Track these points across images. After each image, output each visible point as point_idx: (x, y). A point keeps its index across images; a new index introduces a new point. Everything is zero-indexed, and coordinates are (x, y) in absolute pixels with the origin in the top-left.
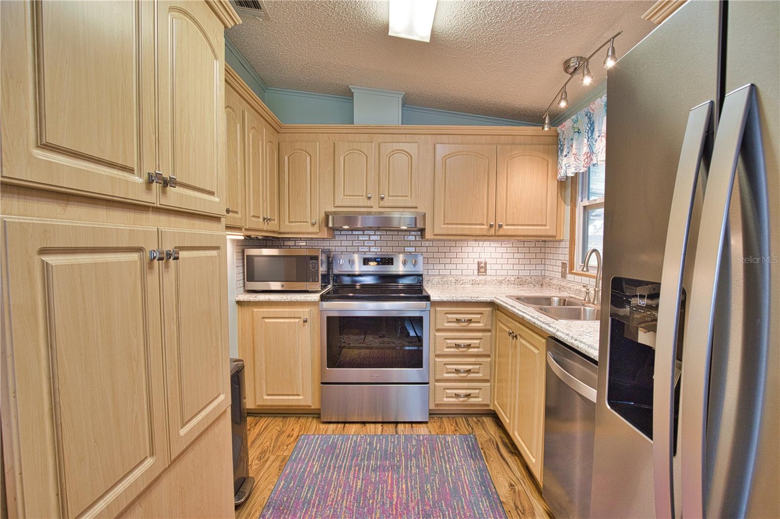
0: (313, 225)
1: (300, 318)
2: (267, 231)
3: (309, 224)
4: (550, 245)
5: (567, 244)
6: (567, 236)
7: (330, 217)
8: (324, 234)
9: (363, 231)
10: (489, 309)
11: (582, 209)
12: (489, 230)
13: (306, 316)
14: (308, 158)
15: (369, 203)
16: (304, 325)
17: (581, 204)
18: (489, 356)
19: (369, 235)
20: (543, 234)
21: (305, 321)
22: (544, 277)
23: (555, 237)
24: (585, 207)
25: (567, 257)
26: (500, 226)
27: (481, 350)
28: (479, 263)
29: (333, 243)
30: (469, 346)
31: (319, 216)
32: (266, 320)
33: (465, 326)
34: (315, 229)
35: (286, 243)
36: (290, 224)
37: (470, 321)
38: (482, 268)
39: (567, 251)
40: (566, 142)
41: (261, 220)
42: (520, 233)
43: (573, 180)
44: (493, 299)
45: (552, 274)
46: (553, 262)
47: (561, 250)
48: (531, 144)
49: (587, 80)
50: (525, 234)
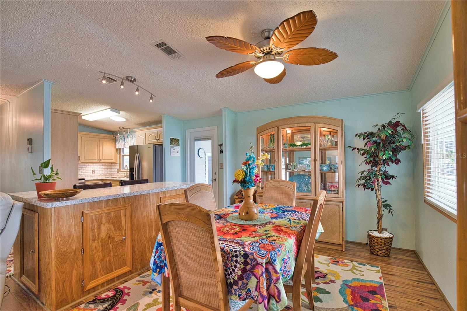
4: (114, 165)
5: (119, 165)
6: (118, 162)
11: (122, 156)
12: (98, 161)
20: (112, 162)
22: (112, 173)
23: (115, 162)
24: (123, 156)
25: (119, 168)
28: (92, 171)
38: (93, 172)
39: (119, 166)
40: (118, 140)
42: (106, 162)
43: (120, 149)
44: (103, 179)
45: (114, 172)
46: (115, 169)
47: (117, 166)
48: (109, 139)
49: (124, 133)
50: (108, 162)
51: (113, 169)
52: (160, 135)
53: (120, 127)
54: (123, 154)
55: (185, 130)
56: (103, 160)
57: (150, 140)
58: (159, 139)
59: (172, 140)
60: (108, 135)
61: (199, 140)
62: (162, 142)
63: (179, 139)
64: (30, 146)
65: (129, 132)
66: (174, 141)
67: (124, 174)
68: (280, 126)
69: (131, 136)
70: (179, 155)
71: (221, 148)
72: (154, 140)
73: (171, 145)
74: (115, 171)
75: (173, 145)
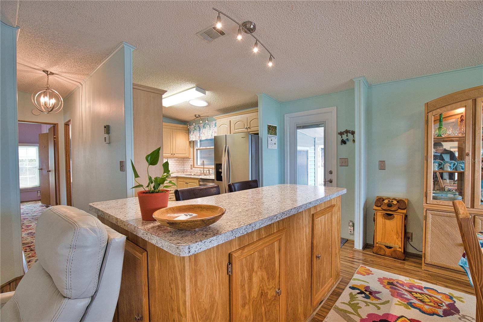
4: (186, 160)
5: (192, 159)
6: (192, 157)
10: (176, 179)
11: (196, 150)
12: (171, 155)
17: (195, 148)
20: (185, 156)
22: (184, 170)
23: (188, 157)
24: (197, 149)
25: (192, 163)
39: (192, 161)
40: (192, 131)
42: (180, 156)
43: (193, 142)
44: (177, 176)
45: (187, 169)
46: (187, 165)
47: (190, 161)
48: (182, 130)
49: (201, 122)
50: (181, 156)
51: (185, 165)
52: (250, 122)
53: (196, 115)
54: (197, 147)
55: (284, 115)
56: (176, 154)
57: (236, 129)
58: (249, 127)
59: (270, 127)
60: (181, 126)
61: (304, 127)
62: (258, 131)
63: (276, 127)
64: (106, 136)
65: (208, 121)
66: (272, 130)
67: (200, 171)
68: (478, 97)
69: (208, 126)
70: (276, 147)
71: (342, 138)
72: (243, 128)
73: (269, 134)
74: (188, 167)
75: (271, 134)
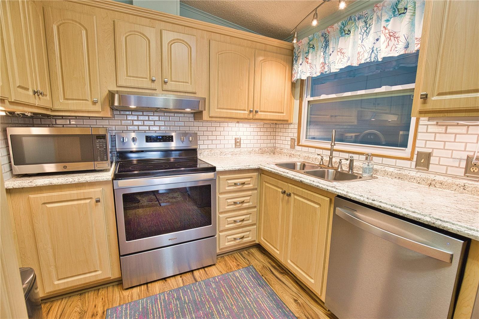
0: (94, 103)
1: (91, 198)
2: (38, 107)
3: (90, 103)
4: (281, 126)
5: (296, 126)
6: (295, 120)
7: (116, 96)
8: (108, 113)
9: (143, 112)
11: (307, 103)
12: (249, 115)
13: (99, 196)
14: (84, 32)
15: (153, 86)
16: (96, 205)
18: (255, 207)
19: (149, 116)
20: (282, 119)
21: (98, 201)
22: (275, 148)
23: (287, 121)
24: (309, 101)
25: (296, 135)
26: (256, 112)
27: (251, 203)
28: (236, 139)
29: (112, 122)
30: (243, 202)
31: (101, 94)
32: (48, 206)
33: (241, 188)
34: (98, 107)
35: (59, 122)
36: (66, 101)
37: (243, 184)
38: (238, 143)
39: (296, 131)
41: (31, 93)
42: (269, 118)
43: (302, 82)
45: (282, 146)
46: (283, 138)
47: (289, 130)
48: (277, 53)
50: (272, 118)
51: (278, 138)
54: (309, 96)
56: (261, 111)
69: (361, 24)
74: (283, 143)
